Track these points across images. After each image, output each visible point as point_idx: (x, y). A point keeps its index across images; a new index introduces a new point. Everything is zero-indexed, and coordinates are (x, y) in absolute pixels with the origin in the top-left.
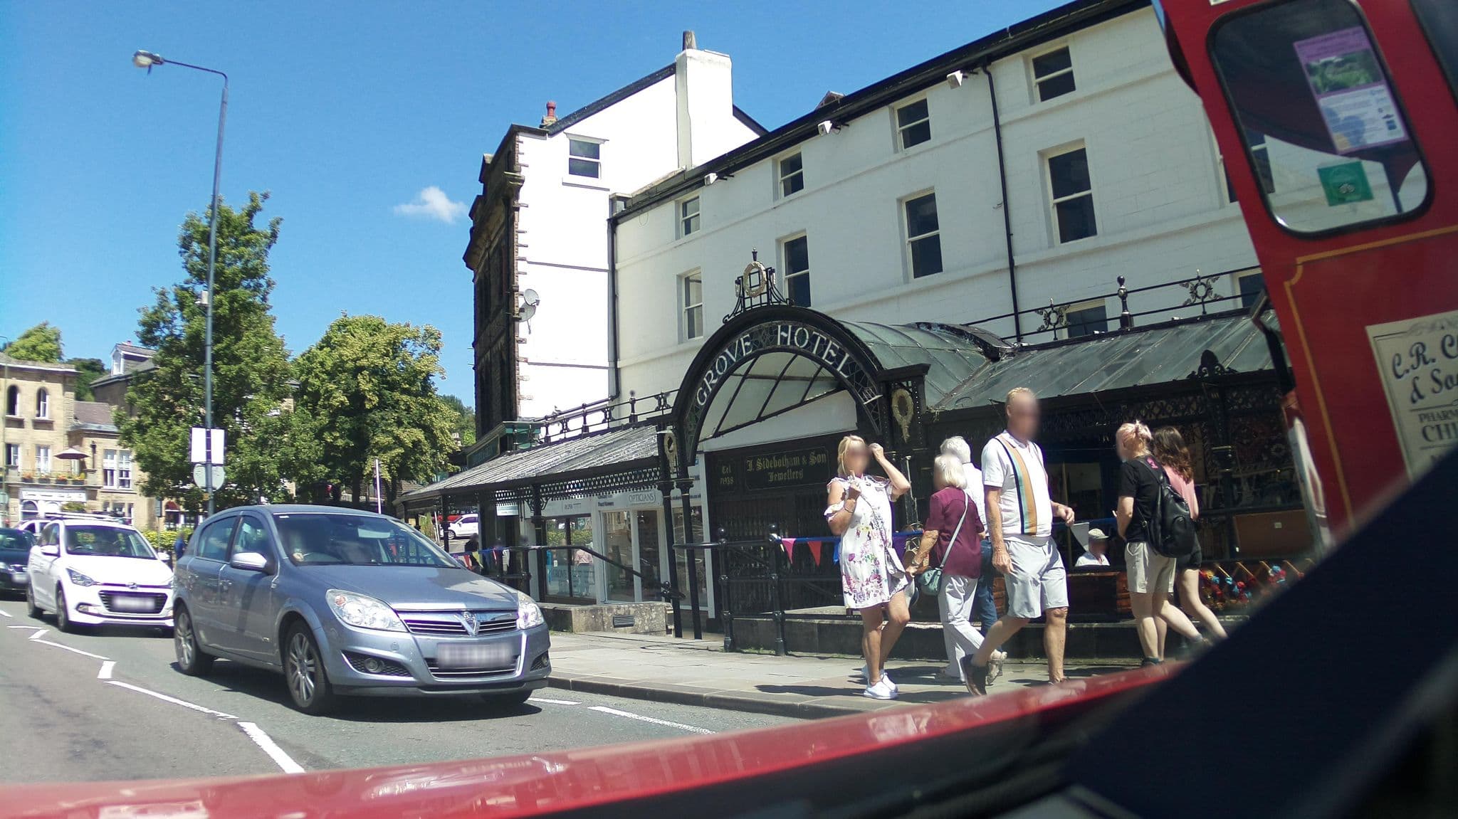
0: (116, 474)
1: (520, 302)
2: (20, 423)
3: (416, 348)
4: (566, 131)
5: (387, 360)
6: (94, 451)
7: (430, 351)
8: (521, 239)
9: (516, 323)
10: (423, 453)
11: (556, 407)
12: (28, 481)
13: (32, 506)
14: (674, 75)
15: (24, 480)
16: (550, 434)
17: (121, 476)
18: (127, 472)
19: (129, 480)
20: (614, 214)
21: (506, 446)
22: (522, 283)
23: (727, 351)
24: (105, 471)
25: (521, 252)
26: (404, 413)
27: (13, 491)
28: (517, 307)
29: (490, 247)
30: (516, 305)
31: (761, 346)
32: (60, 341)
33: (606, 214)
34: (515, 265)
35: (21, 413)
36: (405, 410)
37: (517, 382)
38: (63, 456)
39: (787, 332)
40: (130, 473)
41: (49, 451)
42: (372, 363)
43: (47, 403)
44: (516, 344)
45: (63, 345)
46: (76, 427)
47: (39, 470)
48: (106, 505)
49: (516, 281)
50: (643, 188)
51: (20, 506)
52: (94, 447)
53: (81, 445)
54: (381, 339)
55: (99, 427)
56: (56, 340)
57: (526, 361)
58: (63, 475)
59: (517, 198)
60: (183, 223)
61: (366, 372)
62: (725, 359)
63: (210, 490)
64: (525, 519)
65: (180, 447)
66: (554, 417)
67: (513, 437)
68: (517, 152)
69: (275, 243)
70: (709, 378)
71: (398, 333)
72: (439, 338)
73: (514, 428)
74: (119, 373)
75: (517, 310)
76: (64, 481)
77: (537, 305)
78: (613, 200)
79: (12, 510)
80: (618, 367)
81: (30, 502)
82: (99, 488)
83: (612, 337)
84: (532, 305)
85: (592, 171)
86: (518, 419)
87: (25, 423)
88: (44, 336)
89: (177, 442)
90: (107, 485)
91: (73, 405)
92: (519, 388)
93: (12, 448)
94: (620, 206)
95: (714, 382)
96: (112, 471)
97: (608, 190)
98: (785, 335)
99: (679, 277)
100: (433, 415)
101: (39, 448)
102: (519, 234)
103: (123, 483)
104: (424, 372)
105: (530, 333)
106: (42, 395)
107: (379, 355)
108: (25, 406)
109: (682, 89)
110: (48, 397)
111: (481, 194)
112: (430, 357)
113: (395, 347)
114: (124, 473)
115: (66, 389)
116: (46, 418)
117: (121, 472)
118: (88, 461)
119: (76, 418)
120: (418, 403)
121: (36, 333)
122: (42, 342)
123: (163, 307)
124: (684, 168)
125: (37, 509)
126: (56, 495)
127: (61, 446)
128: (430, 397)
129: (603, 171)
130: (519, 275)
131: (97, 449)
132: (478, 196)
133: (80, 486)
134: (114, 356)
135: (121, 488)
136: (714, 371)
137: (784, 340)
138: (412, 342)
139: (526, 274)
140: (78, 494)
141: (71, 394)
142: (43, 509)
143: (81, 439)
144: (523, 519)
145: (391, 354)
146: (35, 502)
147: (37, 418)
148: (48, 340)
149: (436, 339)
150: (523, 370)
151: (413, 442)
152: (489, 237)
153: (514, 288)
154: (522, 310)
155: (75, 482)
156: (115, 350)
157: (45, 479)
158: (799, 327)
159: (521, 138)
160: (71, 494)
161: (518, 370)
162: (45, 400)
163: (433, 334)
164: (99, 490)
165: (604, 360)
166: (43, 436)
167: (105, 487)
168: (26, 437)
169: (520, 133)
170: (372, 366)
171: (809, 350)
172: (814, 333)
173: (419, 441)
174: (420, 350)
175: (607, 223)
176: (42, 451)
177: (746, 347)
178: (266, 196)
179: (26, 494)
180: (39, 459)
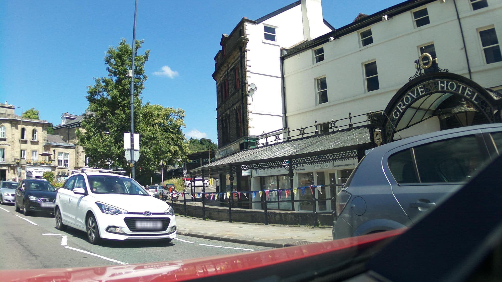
0: (63, 162)
1: (249, 88)
2: (26, 142)
3: (175, 117)
4: (263, 22)
5: (165, 120)
6: (54, 153)
7: (180, 118)
8: (248, 63)
9: (247, 97)
10: (178, 155)
11: (263, 131)
12: (29, 164)
13: (30, 173)
14: (300, 5)
15: (27, 163)
16: (268, 141)
17: (65, 162)
18: (67, 161)
19: (68, 164)
20: (283, 56)
21: (243, 147)
22: (249, 81)
23: (410, 93)
24: (59, 160)
25: (248, 69)
26: (171, 140)
27: (23, 167)
28: (247, 90)
29: (228, 69)
30: (247, 89)
31: (430, 90)
32: (39, 115)
33: (279, 56)
34: (246, 74)
35: (26, 138)
36: (171, 139)
37: (248, 121)
38: (42, 155)
39: (444, 84)
40: (68, 161)
41: (37, 153)
42: (159, 122)
43: (36, 135)
44: (247, 105)
45: (40, 116)
46: (47, 143)
47: (33, 159)
48: (59, 173)
49: (246, 80)
50: (293, 46)
51: (26, 173)
52: (54, 151)
53: (49, 150)
54: (162, 113)
55: (57, 144)
56: (37, 114)
57: (251, 112)
58: (43, 162)
59: (246, 47)
60: (108, 51)
61: (157, 125)
62: (409, 97)
63: (133, 162)
64: (253, 177)
65: (108, 145)
66: (262, 135)
67: (247, 143)
68: (245, 29)
69: (147, 60)
70: (400, 106)
71: (168, 111)
72: (184, 113)
73: (248, 140)
74: (64, 124)
75: (247, 92)
76: (43, 164)
77: (256, 89)
78: (282, 50)
79: (22, 174)
80: (286, 116)
81: (29, 172)
82: (57, 167)
83: (283, 104)
84: (253, 90)
85: (273, 38)
86: (249, 136)
87: (28, 142)
88: (33, 113)
89: (107, 142)
90: (59, 165)
91: (46, 136)
92: (249, 123)
93: (22, 151)
94: (285, 52)
95: (404, 107)
96: (61, 161)
97: (280, 46)
98: (443, 85)
99: (315, 79)
100: (182, 141)
101: (33, 151)
102: (247, 61)
103: (65, 165)
104: (178, 125)
105: (252, 101)
106: (34, 132)
107: (162, 119)
108: (28, 136)
109: (304, 9)
110: (36, 132)
111: (221, 49)
112: (180, 120)
113: (167, 116)
114: (66, 161)
115: (43, 129)
116: (36, 140)
117: (65, 161)
118: (52, 157)
119: (47, 141)
120: (176, 136)
121: (30, 112)
122: (32, 115)
123: (98, 86)
124: (307, 39)
125: (32, 175)
126: (40, 169)
127: (42, 151)
128: (181, 134)
129: (277, 38)
130: (248, 78)
131: (56, 152)
132: (220, 50)
133: (49, 166)
134: (62, 118)
135: (65, 167)
136: (403, 102)
137: (442, 88)
138: (173, 114)
139: (250, 77)
140: (49, 169)
141: (46, 132)
142: (34, 174)
143: (50, 148)
144: (252, 177)
145: (166, 118)
146: (31, 172)
147: (33, 140)
148: (34, 114)
149: (182, 113)
150: (250, 116)
151: (175, 151)
152: (228, 65)
153: (246, 83)
154: (249, 92)
155: (47, 164)
156: (62, 115)
157: (35, 163)
158: (450, 82)
159: (246, 24)
160: (45, 169)
161: (248, 116)
162: (35, 134)
163: (181, 112)
164: (56, 168)
165: (281, 113)
166: (34, 147)
167: (59, 166)
168: (28, 147)
169: (246, 22)
170: (159, 123)
171: (457, 91)
172: (458, 84)
173: (177, 151)
174: (176, 117)
175: (279, 59)
176: (34, 153)
177: (421, 91)
178: (142, 42)
179: (28, 169)
180: (33, 156)
